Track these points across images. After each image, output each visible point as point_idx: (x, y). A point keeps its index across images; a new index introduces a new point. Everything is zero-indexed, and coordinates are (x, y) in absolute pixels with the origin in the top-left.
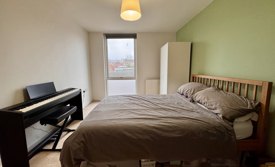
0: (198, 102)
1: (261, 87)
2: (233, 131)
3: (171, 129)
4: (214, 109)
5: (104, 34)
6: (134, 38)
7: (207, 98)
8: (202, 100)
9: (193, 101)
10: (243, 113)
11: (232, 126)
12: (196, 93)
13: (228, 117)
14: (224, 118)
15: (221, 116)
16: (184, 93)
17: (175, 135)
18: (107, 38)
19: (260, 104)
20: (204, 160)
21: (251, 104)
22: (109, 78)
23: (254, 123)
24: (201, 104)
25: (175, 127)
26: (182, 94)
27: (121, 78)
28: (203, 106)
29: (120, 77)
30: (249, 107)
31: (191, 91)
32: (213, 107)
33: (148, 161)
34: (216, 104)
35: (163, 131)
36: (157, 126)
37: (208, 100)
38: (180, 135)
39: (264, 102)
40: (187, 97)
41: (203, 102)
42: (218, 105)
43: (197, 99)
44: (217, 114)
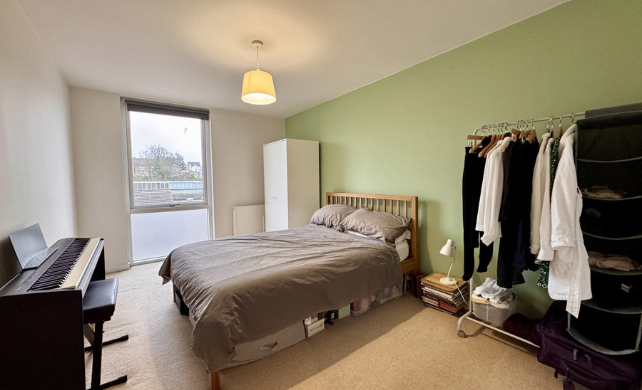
0: (352, 230)
1: (410, 202)
2: (396, 252)
3: (344, 263)
4: (374, 234)
5: (121, 98)
6: (202, 119)
7: (363, 222)
8: (357, 226)
9: (343, 230)
10: (401, 231)
11: (395, 247)
12: (346, 218)
13: (390, 238)
14: (386, 240)
15: (383, 239)
16: (327, 222)
17: (350, 269)
18: (129, 110)
19: (411, 220)
20: (373, 298)
21: (405, 220)
22: (134, 209)
23: (409, 242)
24: (356, 231)
25: (348, 259)
26: (323, 224)
27: (172, 208)
28: (359, 235)
29: (167, 206)
30: (404, 225)
31: (337, 217)
32: (373, 231)
33: (315, 322)
34: (375, 227)
35: (337, 266)
36: (328, 263)
37: (365, 224)
38: (355, 268)
39: (414, 218)
40: (332, 226)
41: (359, 227)
42: (378, 227)
43: (350, 225)
44: (378, 238)
